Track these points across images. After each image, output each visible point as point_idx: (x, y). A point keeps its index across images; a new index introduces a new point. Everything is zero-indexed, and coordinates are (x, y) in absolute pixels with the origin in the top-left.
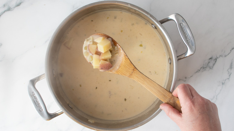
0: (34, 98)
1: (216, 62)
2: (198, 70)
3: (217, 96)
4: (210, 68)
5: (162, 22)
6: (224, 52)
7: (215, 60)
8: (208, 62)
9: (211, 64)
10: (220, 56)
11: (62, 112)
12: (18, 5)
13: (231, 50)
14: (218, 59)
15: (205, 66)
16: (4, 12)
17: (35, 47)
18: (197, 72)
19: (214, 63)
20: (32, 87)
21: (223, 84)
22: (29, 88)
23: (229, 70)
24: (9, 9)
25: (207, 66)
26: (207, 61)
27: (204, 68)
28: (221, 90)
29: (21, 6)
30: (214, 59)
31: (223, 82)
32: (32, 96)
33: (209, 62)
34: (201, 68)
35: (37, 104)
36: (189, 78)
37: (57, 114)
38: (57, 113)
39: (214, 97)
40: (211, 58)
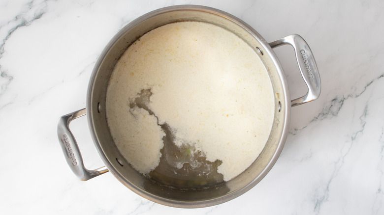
0: (65, 144)
1: (342, 105)
2: (315, 118)
3: (343, 158)
4: (333, 115)
5: (273, 46)
6: (355, 90)
7: (341, 103)
8: (330, 106)
9: (335, 109)
10: (349, 96)
11: (107, 169)
12: (38, 17)
13: (365, 87)
14: (345, 100)
15: (325, 112)
16: (17, 28)
17: (63, 82)
18: (313, 120)
19: (339, 106)
20: (64, 127)
21: (353, 139)
22: (59, 129)
23: (362, 118)
24: (24, 24)
25: (329, 112)
26: (329, 104)
27: (324, 114)
28: (349, 149)
29: (42, 18)
30: (340, 100)
31: (354, 136)
32: (63, 141)
33: (332, 106)
34: (320, 114)
35: (69, 154)
36: (300, 130)
37: (98, 172)
38: (99, 170)
39: (339, 159)
40: (334, 100)
